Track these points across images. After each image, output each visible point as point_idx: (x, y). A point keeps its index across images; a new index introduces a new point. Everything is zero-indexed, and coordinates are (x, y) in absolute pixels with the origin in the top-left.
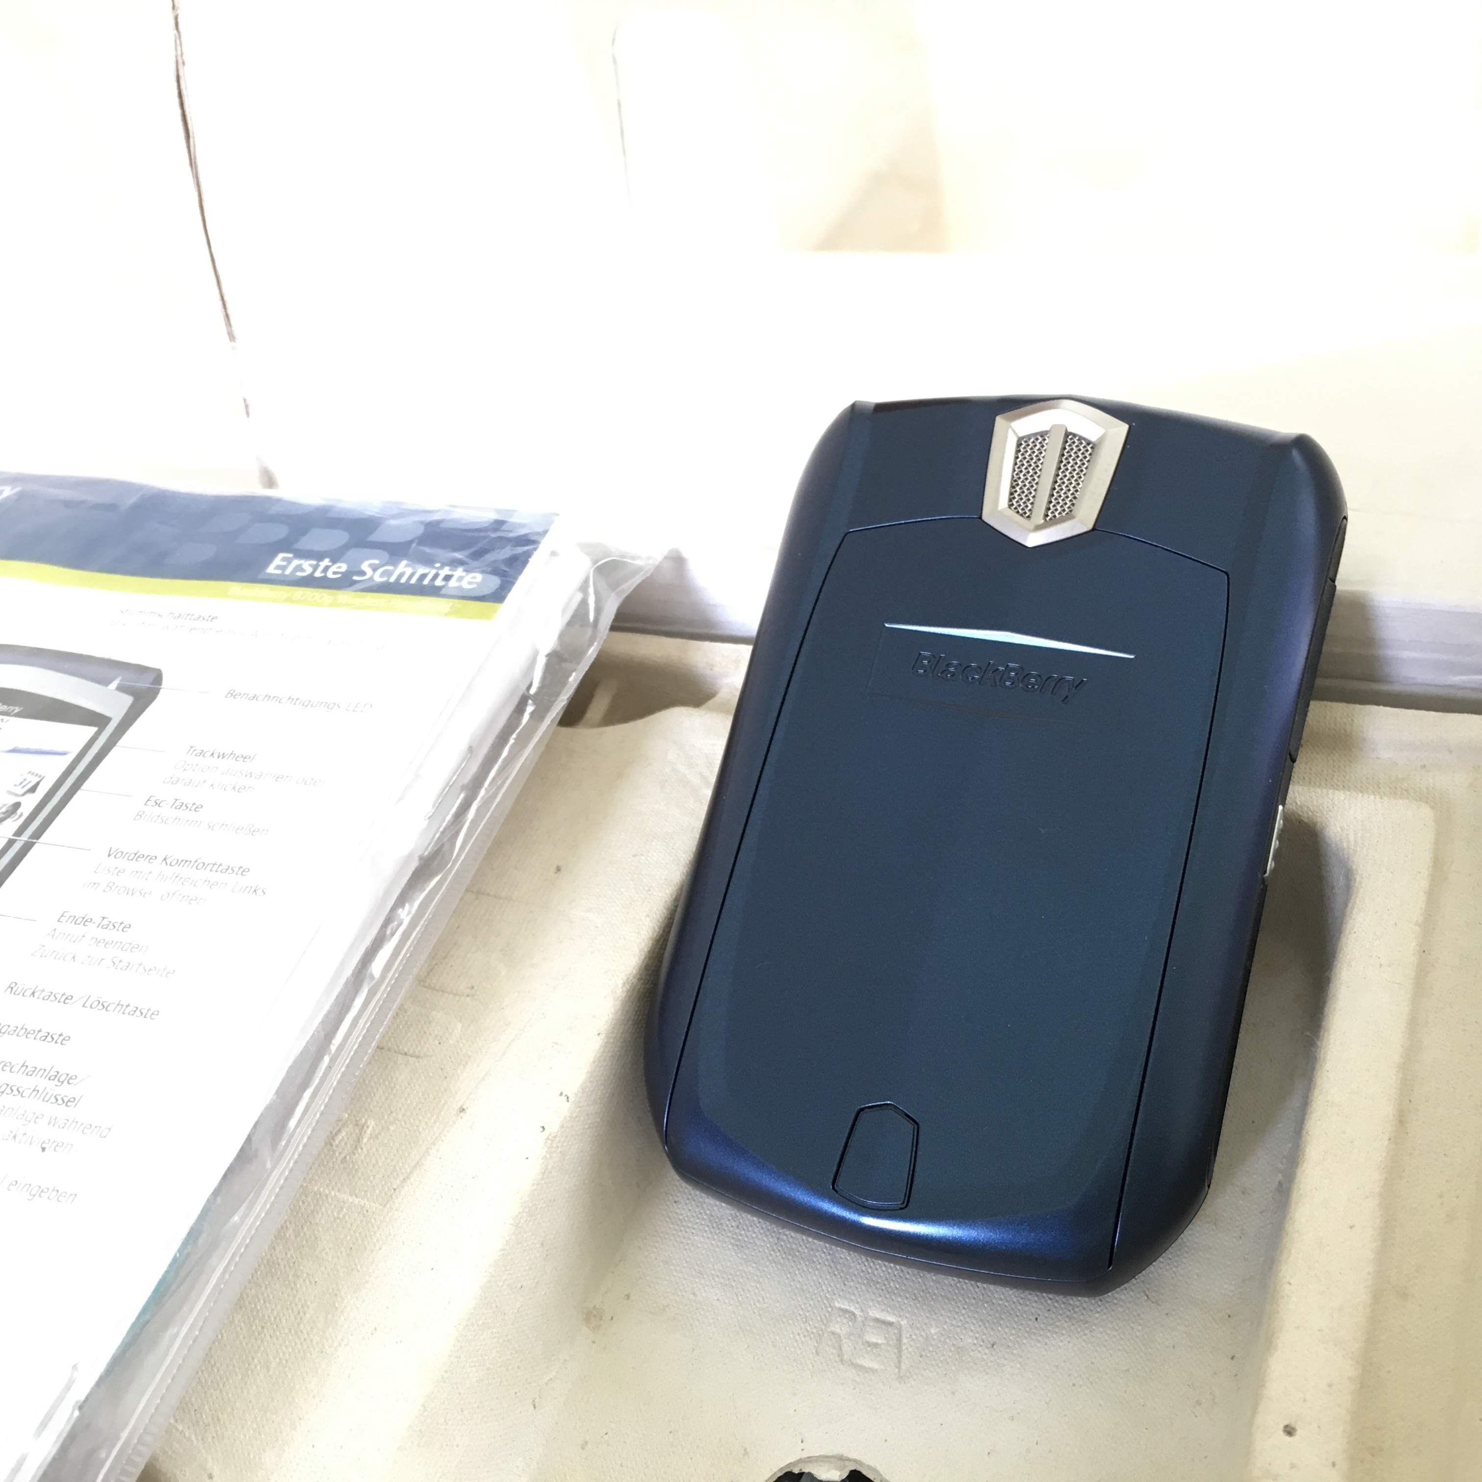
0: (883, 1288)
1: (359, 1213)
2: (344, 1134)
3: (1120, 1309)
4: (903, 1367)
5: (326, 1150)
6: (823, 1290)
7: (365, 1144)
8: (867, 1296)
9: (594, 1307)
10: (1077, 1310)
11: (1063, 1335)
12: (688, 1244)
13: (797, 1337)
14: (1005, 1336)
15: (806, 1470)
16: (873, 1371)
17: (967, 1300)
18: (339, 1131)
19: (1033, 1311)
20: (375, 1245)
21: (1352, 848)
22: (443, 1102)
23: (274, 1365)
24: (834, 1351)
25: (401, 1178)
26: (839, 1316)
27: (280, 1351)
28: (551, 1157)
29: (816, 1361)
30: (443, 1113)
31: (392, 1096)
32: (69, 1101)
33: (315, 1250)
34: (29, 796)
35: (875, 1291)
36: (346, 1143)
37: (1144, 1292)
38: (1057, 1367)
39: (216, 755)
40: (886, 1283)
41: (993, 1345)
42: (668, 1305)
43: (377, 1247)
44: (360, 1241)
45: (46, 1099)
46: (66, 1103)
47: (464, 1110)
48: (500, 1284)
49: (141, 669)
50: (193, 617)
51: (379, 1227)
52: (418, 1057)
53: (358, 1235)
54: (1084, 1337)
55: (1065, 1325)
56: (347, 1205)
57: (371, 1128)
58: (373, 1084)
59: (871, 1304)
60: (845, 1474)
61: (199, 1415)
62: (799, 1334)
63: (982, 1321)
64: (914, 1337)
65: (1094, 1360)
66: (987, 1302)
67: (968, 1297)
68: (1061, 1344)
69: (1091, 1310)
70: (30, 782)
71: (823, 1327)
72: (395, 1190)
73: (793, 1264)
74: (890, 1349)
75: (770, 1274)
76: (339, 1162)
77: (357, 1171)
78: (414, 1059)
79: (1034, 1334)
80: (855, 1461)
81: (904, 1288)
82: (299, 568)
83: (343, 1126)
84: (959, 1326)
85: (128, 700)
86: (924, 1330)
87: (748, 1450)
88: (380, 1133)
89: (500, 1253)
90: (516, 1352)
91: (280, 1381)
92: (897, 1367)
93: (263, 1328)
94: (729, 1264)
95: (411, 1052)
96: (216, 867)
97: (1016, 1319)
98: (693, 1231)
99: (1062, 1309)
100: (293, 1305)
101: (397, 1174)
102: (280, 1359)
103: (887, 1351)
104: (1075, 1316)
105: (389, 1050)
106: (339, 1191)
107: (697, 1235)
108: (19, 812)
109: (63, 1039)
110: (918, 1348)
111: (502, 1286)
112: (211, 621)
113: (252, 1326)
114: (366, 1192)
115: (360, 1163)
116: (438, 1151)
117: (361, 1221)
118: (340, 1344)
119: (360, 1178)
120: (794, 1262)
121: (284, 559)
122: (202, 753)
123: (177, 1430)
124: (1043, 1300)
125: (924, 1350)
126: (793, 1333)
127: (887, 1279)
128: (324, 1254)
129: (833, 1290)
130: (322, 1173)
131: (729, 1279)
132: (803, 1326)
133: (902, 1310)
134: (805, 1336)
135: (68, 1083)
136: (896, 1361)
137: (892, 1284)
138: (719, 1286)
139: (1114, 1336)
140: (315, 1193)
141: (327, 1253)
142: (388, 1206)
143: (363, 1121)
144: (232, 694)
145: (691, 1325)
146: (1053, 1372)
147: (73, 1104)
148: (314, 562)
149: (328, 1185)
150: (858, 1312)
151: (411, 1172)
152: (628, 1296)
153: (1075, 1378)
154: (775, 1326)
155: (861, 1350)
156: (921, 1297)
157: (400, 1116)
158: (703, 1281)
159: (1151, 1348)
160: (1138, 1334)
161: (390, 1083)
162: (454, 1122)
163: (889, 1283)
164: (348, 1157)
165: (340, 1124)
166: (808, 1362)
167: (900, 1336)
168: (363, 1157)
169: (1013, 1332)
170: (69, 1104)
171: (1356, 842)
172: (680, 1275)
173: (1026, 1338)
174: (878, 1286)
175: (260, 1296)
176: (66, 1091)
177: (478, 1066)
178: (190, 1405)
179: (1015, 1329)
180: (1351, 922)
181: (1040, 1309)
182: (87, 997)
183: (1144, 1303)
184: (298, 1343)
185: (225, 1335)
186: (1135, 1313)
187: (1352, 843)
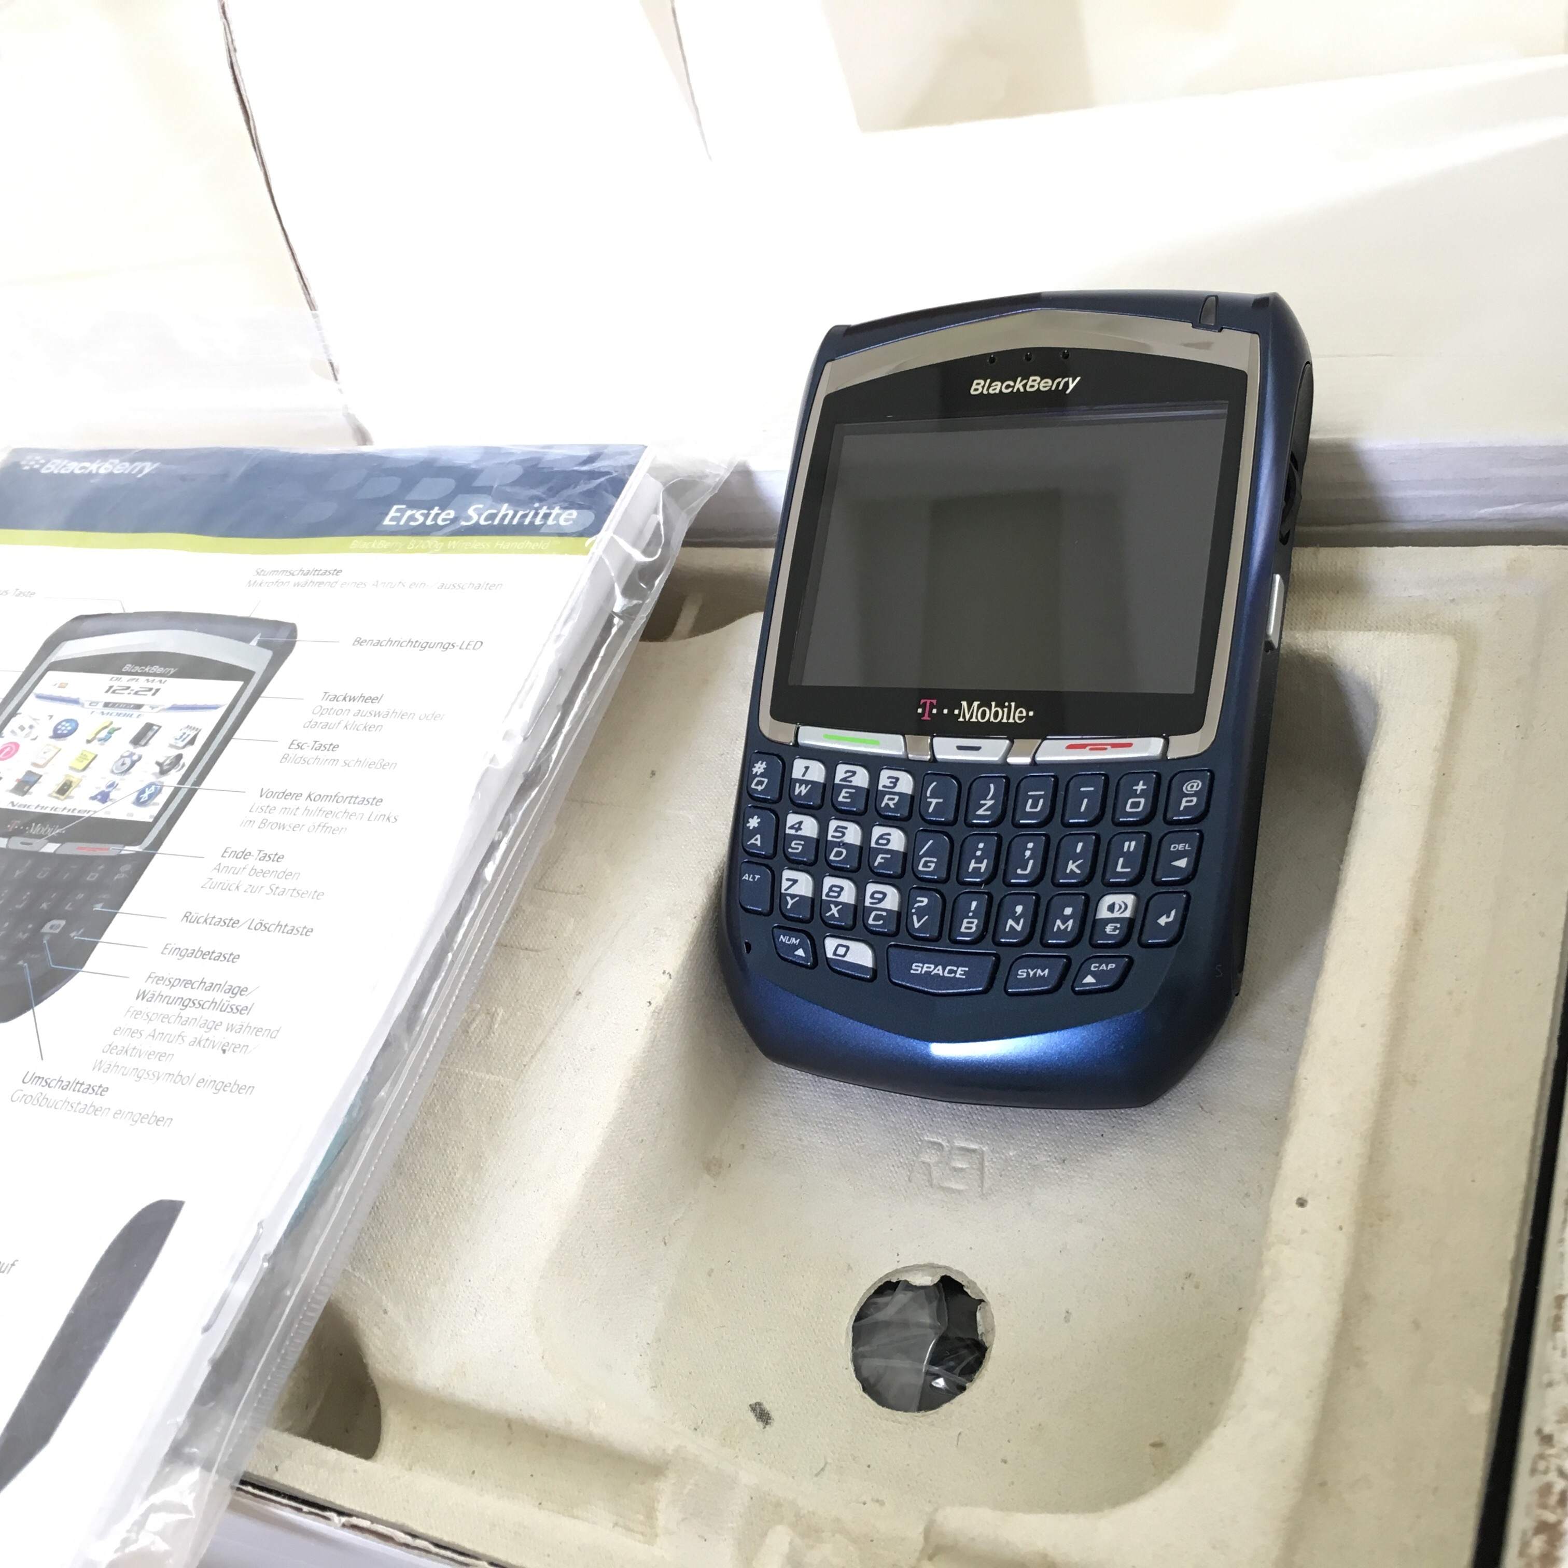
0: (967, 1121)
1: (495, 1088)
2: (477, 1022)
3: (1177, 1120)
4: (986, 1185)
5: (463, 1037)
6: (913, 1127)
7: (497, 1029)
8: (953, 1128)
9: (714, 1157)
10: (1138, 1124)
11: (1126, 1146)
12: (793, 1098)
13: (892, 1168)
14: (1074, 1152)
15: (903, 1279)
16: (959, 1192)
17: (1041, 1125)
18: (474, 1020)
19: (1099, 1128)
20: (511, 1113)
21: (1378, 684)
22: (561, 988)
23: (432, 1218)
24: (925, 1178)
25: (530, 1055)
26: (929, 1148)
27: (436, 1207)
28: (658, 1028)
29: (908, 1188)
30: (562, 997)
31: (517, 987)
32: (242, 1009)
33: (460, 1122)
34: (189, 748)
35: (960, 1124)
36: (480, 1030)
37: (1199, 1104)
38: (1120, 1174)
39: (347, 699)
40: (969, 1116)
41: (1064, 1161)
42: (778, 1151)
43: (513, 1114)
44: (498, 1111)
45: (223, 1009)
46: (239, 1011)
47: (580, 993)
48: (622, 1138)
49: (278, 625)
50: (321, 572)
51: (513, 1098)
52: (536, 951)
53: (496, 1106)
54: (1145, 1147)
55: (1128, 1138)
56: (485, 1082)
57: (500, 1015)
58: (499, 977)
59: (956, 1135)
60: (937, 1279)
61: (372, 1263)
62: (893, 1166)
63: (1054, 1141)
64: (995, 1160)
65: (1154, 1166)
66: (1059, 1125)
67: (1042, 1122)
68: (1124, 1155)
69: (1151, 1124)
70: (188, 735)
71: (915, 1158)
72: (525, 1066)
73: (887, 1107)
74: (973, 1171)
75: (866, 1117)
76: (475, 1046)
77: (491, 1052)
78: (534, 953)
79: (1101, 1148)
80: (945, 1267)
81: (985, 1119)
82: (412, 518)
83: (476, 1015)
84: (1034, 1148)
85: (268, 654)
86: (1003, 1154)
87: (852, 1265)
88: (508, 1019)
89: (619, 1112)
90: (643, 1197)
91: (439, 1230)
92: (979, 1187)
93: (420, 1189)
94: (830, 1112)
95: (531, 947)
96: (353, 799)
97: (1084, 1137)
98: (798, 1086)
99: (1125, 1124)
100: (445, 1168)
101: (526, 1052)
102: (437, 1213)
103: (971, 1174)
104: (1136, 1129)
105: (512, 947)
106: (477, 1070)
107: (802, 1089)
108: (181, 762)
109: (233, 958)
110: (998, 1169)
111: (623, 1140)
112: (337, 575)
113: (411, 1187)
114: (500, 1069)
115: (493, 1045)
116: (560, 1030)
117: (498, 1094)
118: (486, 1197)
119: (494, 1059)
120: (887, 1105)
121: (398, 510)
122: (336, 698)
123: (355, 1276)
124: (1108, 1119)
125: (1004, 1170)
126: (888, 1165)
127: (970, 1113)
128: (468, 1124)
129: (922, 1127)
130: (461, 1056)
131: (831, 1124)
132: (896, 1158)
133: (983, 1137)
134: (898, 1167)
135: (241, 994)
136: (980, 1181)
137: (974, 1117)
138: (822, 1131)
139: (1172, 1144)
140: (457, 1074)
141: (470, 1123)
142: (520, 1080)
143: (494, 1009)
144: (359, 642)
145: (799, 1166)
146: (1118, 1179)
147: (246, 1012)
148: (425, 512)
149: (467, 1067)
150: (944, 1144)
151: (538, 1050)
152: (743, 1146)
153: (1137, 1182)
154: (873, 1161)
155: (948, 1174)
156: (1001, 1125)
157: (525, 1003)
158: (808, 1128)
159: (1205, 1151)
160: (1193, 1140)
161: (514, 975)
162: (573, 1005)
163: (972, 1116)
164: (482, 1042)
165: (474, 1014)
166: (902, 1189)
167: (983, 1160)
168: (495, 1040)
169: (1082, 1148)
170: (243, 1012)
171: (1382, 678)
172: (788, 1125)
173: (1093, 1152)
174: (962, 1120)
175: (416, 1162)
176: (239, 1001)
177: (590, 954)
178: (364, 1256)
179: (1083, 1145)
180: (1374, 753)
181: (1105, 1126)
182: (250, 921)
183: (1199, 1114)
184: (452, 1198)
185: (389, 1197)
186: (1190, 1123)
187: (1379, 680)
